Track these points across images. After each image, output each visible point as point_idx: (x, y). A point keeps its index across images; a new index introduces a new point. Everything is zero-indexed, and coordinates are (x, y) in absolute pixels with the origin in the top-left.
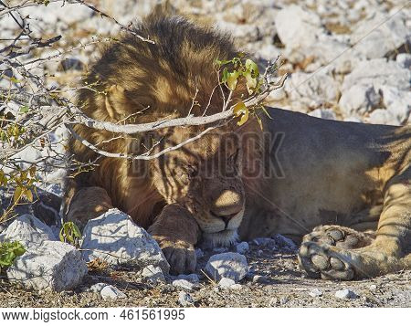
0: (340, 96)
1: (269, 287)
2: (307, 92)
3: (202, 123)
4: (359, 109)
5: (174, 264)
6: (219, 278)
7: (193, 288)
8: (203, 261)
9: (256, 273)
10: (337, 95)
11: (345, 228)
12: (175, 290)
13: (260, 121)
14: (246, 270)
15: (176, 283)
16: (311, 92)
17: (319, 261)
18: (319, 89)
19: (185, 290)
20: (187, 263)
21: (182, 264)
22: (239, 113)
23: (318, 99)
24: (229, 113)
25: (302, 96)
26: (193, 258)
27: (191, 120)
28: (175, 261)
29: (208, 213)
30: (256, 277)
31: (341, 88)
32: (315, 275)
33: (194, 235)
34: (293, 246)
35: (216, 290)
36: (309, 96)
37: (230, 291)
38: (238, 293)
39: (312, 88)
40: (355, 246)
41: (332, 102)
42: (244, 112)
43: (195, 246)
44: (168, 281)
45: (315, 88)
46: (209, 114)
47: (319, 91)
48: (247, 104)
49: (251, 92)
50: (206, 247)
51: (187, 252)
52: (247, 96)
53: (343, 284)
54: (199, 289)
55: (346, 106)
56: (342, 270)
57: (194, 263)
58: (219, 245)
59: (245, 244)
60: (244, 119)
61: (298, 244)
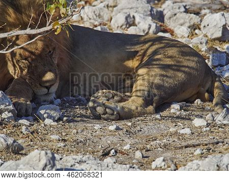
0: (111, 19)
1: (71, 124)
2: (93, 17)
3: (36, 33)
4: (122, 26)
5: (19, 111)
6: (44, 119)
7: (30, 124)
8: (35, 109)
9: (65, 116)
10: (110, 18)
11: (114, 92)
12: (20, 126)
13: (67, 32)
14: (60, 115)
15: (21, 121)
16: (95, 17)
17: (100, 110)
18: (99, 15)
19: (26, 125)
20: (27, 110)
21: (23, 111)
22: (55, 27)
23: (99, 20)
24: (51, 27)
25: (90, 19)
26: (30, 108)
27: (29, 31)
28: (20, 109)
29: (38, 85)
30: (65, 118)
31: (112, 15)
32: (98, 117)
33: (30, 95)
34: (86, 101)
35: (43, 125)
36: (94, 19)
37: (51, 126)
38: (55, 127)
39: (96, 15)
40: (120, 101)
41: (106, 22)
42: (59, 27)
43: (31, 101)
44: (16, 120)
45: (97, 15)
46: (39, 28)
47: (99, 16)
48: (60, 23)
49: (62, 16)
50: (37, 102)
51: (27, 105)
52: (60, 18)
53: (114, 122)
54: (33, 125)
55: (114, 25)
56: (113, 114)
57: (30, 111)
58: (45, 101)
59: (59, 100)
60: (59, 31)
61: (88, 100)
